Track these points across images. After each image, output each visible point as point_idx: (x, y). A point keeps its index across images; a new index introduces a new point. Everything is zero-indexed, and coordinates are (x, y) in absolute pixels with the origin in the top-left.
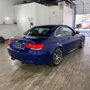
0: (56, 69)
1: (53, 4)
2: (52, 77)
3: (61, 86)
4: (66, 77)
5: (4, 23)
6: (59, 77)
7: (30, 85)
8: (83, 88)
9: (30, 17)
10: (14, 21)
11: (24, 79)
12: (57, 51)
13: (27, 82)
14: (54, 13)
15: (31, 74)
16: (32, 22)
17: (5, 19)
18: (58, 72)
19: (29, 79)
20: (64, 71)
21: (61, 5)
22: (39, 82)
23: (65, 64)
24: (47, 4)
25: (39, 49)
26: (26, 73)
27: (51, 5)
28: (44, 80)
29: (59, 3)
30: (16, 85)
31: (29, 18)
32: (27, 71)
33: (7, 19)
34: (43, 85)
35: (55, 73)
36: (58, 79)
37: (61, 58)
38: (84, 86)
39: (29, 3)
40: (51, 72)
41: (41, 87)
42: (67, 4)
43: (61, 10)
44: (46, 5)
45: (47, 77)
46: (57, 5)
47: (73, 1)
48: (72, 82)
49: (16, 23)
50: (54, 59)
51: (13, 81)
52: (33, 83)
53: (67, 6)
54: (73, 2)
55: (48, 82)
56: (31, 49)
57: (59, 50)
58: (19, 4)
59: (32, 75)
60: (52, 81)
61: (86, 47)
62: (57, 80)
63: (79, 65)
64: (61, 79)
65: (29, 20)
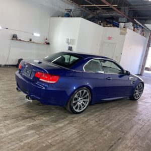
0: (73, 118)
1: (112, 25)
2: (61, 125)
3: (64, 138)
4: (79, 130)
5: (31, 40)
6: (69, 128)
7: (24, 127)
8: (92, 149)
9: (70, 39)
10: (46, 39)
11: (21, 118)
12: (80, 91)
13: (24, 122)
14: (110, 38)
15: (34, 115)
16: (71, 46)
17: (33, 34)
18: (72, 122)
19: (28, 120)
20: (83, 123)
21: (124, 27)
22: (38, 127)
23: (90, 115)
24: (101, 22)
25: (51, 82)
26: (29, 112)
27: (108, 25)
28: (47, 126)
29: (122, 25)
30: (7, 122)
31: (68, 39)
32: (31, 111)
33: (37, 35)
34: (42, 131)
35: (67, 122)
36: (66, 129)
37: (87, 105)
38: (96, 147)
39: (74, 17)
40: (63, 119)
41: (38, 133)
42: (134, 27)
43: (122, 36)
44: (100, 25)
45: (53, 124)
46: (118, 27)
47: (146, 25)
48: (83, 138)
49: (48, 44)
50: (74, 102)
51: (6, 116)
52: (29, 126)
53: (134, 30)
54: (145, 27)
55: (50, 130)
56: (41, 80)
57: (85, 91)
58: (59, 17)
59: (34, 117)
60: (56, 130)
61: (144, 100)
62: (64, 131)
63: (111, 120)
64: (72, 131)
65: (68, 42)
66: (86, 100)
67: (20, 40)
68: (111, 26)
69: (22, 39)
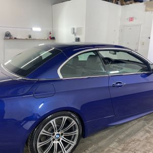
1: (133, 1)
5: (30, 37)
10: (50, 34)
16: (78, 36)
17: (32, 29)
21: (151, 1)
27: (128, 2)
31: (74, 29)
44: (117, 3)
49: (53, 38)
65: (74, 33)
66: (72, 134)
67: (15, 38)
68: (131, 3)
69: (17, 38)
